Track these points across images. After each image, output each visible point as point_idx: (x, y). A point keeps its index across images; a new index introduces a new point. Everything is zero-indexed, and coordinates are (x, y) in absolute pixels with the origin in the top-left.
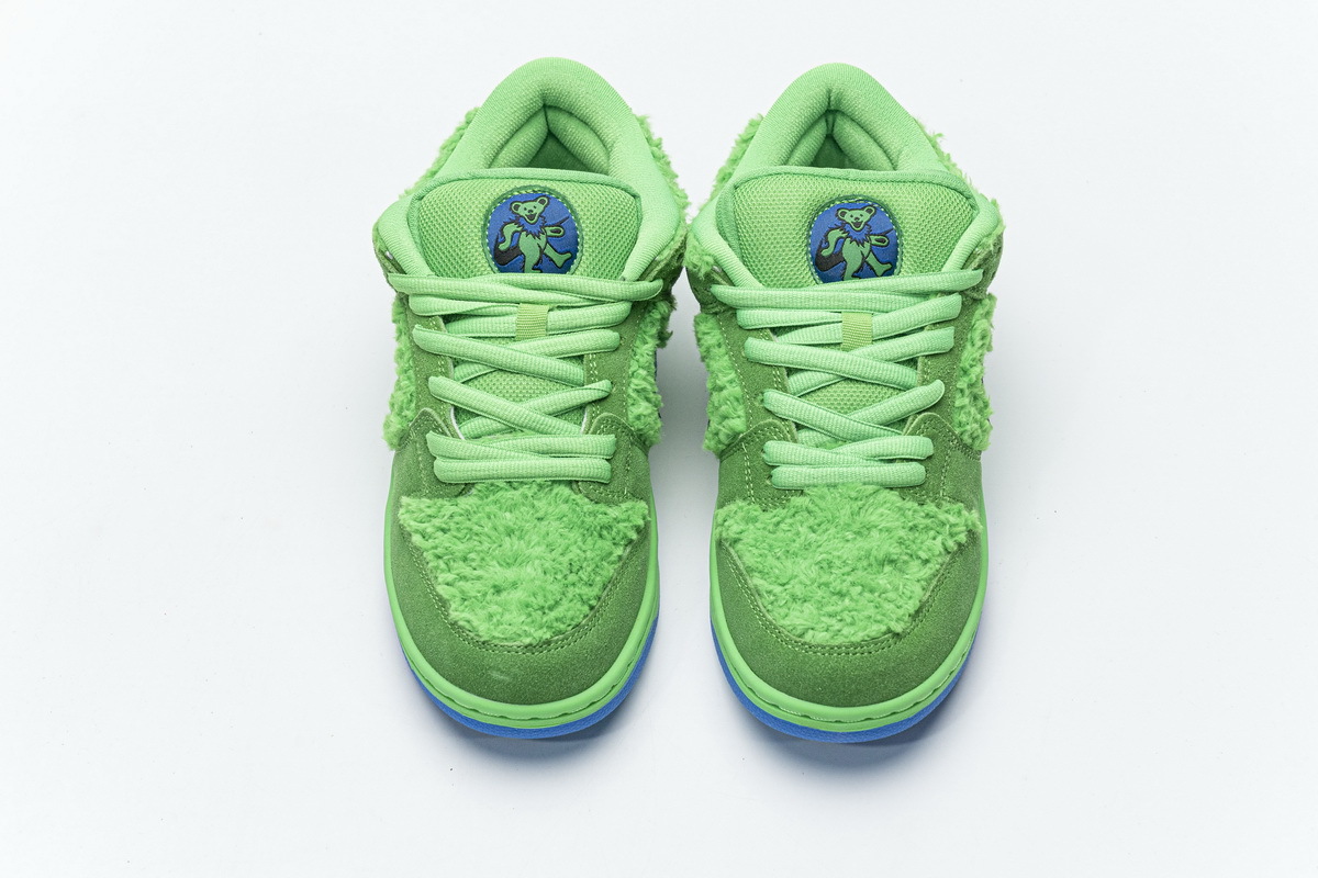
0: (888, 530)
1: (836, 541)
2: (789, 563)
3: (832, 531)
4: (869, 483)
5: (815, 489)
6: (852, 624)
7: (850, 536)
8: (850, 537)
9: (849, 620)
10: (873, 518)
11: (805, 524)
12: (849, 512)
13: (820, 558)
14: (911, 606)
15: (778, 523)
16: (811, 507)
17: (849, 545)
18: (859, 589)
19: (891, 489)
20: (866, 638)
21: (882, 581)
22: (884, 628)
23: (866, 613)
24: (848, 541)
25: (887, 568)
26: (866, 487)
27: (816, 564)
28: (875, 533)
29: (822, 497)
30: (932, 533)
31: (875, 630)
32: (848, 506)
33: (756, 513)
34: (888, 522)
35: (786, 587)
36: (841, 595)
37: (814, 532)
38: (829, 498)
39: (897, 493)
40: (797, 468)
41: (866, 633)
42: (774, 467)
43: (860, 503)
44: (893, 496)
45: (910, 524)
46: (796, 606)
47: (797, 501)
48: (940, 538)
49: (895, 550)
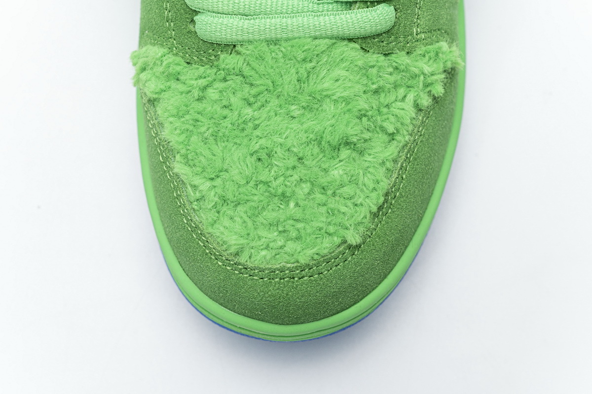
0: (347, 101)
1: (278, 118)
2: (217, 150)
3: (274, 102)
4: (321, 37)
5: (251, 47)
6: (298, 238)
7: (295, 110)
8: (296, 113)
9: (294, 234)
10: (326, 85)
11: (239, 95)
12: (295, 77)
13: (257, 147)
14: (373, 201)
15: (204, 88)
16: (247, 71)
17: (294, 125)
18: (306, 187)
19: (351, 40)
20: (316, 257)
21: (337, 173)
22: (337, 240)
23: (316, 224)
24: (294, 118)
25: (345, 153)
26: (317, 42)
27: (252, 155)
28: (329, 107)
29: (261, 58)
30: (401, 91)
31: (326, 245)
32: (293, 71)
33: (178, 68)
34: (345, 89)
35: (215, 183)
36: (284, 197)
37: (250, 104)
38: (268, 58)
39: (357, 46)
40: (226, 20)
41: (315, 250)
42: (196, 13)
43: (309, 65)
44: (352, 51)
45: (374, 87)
46: (227, 210)
47: (228, 60)
48: (411, 97)
49: (353, 130)
